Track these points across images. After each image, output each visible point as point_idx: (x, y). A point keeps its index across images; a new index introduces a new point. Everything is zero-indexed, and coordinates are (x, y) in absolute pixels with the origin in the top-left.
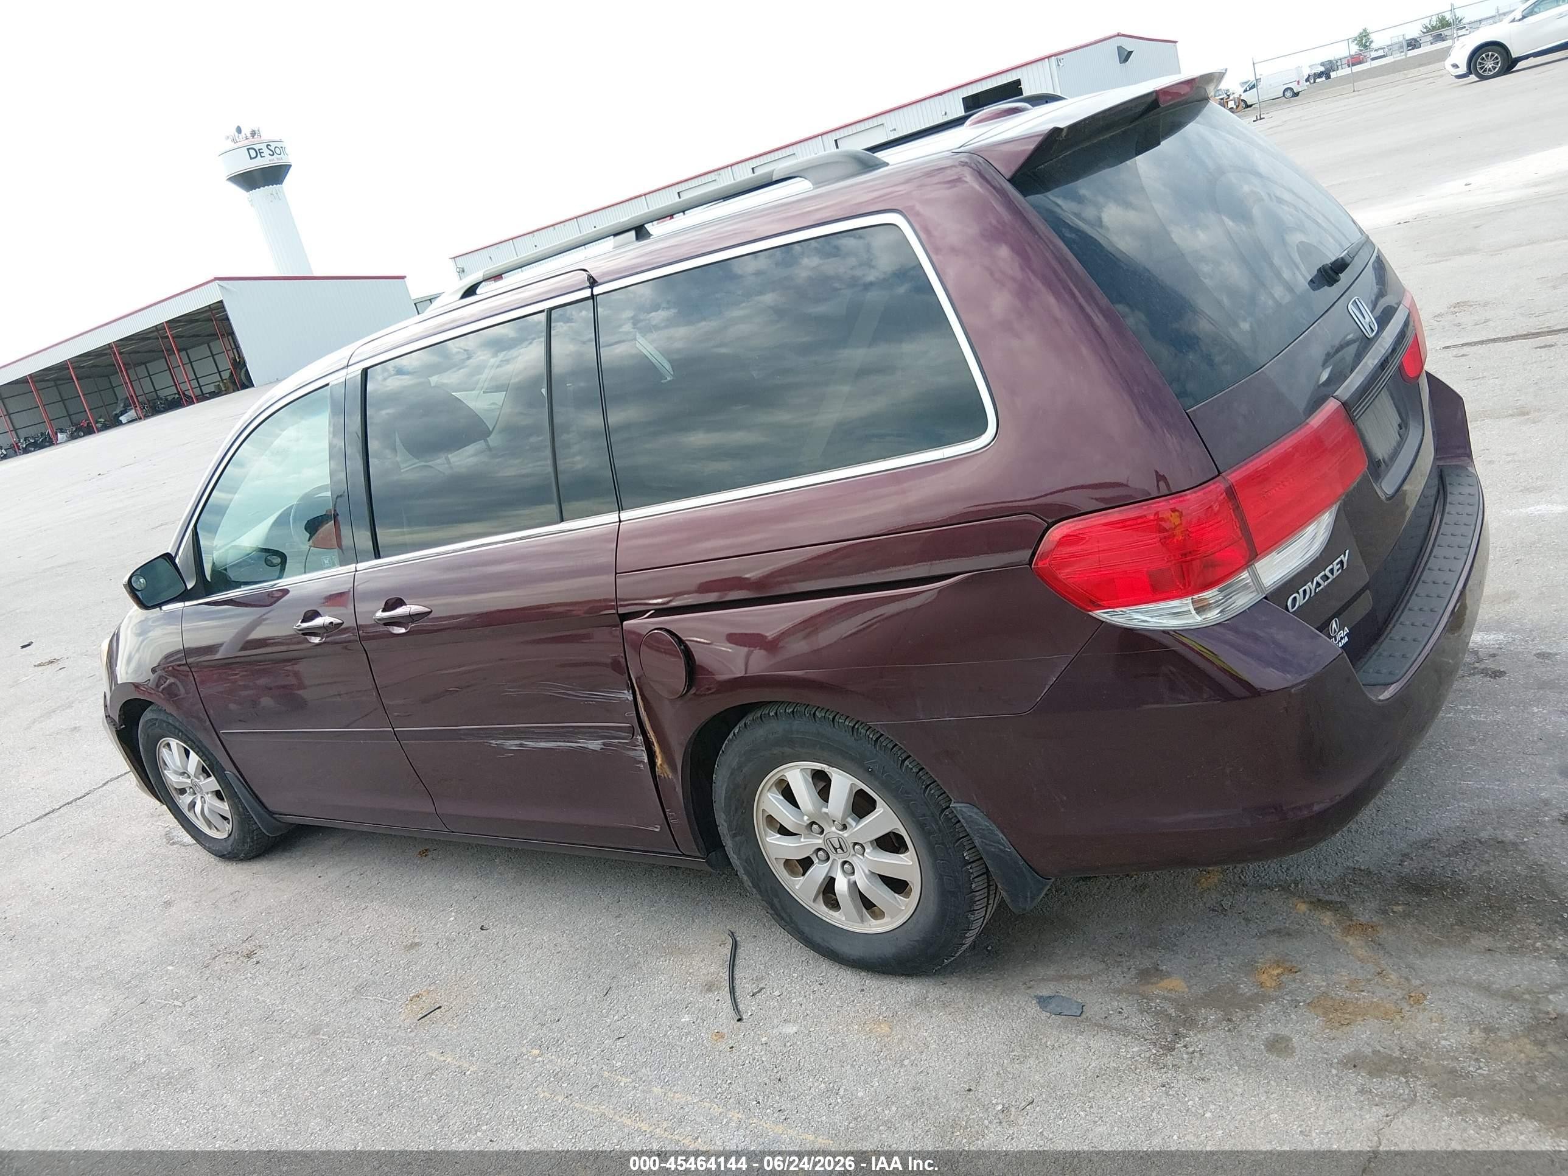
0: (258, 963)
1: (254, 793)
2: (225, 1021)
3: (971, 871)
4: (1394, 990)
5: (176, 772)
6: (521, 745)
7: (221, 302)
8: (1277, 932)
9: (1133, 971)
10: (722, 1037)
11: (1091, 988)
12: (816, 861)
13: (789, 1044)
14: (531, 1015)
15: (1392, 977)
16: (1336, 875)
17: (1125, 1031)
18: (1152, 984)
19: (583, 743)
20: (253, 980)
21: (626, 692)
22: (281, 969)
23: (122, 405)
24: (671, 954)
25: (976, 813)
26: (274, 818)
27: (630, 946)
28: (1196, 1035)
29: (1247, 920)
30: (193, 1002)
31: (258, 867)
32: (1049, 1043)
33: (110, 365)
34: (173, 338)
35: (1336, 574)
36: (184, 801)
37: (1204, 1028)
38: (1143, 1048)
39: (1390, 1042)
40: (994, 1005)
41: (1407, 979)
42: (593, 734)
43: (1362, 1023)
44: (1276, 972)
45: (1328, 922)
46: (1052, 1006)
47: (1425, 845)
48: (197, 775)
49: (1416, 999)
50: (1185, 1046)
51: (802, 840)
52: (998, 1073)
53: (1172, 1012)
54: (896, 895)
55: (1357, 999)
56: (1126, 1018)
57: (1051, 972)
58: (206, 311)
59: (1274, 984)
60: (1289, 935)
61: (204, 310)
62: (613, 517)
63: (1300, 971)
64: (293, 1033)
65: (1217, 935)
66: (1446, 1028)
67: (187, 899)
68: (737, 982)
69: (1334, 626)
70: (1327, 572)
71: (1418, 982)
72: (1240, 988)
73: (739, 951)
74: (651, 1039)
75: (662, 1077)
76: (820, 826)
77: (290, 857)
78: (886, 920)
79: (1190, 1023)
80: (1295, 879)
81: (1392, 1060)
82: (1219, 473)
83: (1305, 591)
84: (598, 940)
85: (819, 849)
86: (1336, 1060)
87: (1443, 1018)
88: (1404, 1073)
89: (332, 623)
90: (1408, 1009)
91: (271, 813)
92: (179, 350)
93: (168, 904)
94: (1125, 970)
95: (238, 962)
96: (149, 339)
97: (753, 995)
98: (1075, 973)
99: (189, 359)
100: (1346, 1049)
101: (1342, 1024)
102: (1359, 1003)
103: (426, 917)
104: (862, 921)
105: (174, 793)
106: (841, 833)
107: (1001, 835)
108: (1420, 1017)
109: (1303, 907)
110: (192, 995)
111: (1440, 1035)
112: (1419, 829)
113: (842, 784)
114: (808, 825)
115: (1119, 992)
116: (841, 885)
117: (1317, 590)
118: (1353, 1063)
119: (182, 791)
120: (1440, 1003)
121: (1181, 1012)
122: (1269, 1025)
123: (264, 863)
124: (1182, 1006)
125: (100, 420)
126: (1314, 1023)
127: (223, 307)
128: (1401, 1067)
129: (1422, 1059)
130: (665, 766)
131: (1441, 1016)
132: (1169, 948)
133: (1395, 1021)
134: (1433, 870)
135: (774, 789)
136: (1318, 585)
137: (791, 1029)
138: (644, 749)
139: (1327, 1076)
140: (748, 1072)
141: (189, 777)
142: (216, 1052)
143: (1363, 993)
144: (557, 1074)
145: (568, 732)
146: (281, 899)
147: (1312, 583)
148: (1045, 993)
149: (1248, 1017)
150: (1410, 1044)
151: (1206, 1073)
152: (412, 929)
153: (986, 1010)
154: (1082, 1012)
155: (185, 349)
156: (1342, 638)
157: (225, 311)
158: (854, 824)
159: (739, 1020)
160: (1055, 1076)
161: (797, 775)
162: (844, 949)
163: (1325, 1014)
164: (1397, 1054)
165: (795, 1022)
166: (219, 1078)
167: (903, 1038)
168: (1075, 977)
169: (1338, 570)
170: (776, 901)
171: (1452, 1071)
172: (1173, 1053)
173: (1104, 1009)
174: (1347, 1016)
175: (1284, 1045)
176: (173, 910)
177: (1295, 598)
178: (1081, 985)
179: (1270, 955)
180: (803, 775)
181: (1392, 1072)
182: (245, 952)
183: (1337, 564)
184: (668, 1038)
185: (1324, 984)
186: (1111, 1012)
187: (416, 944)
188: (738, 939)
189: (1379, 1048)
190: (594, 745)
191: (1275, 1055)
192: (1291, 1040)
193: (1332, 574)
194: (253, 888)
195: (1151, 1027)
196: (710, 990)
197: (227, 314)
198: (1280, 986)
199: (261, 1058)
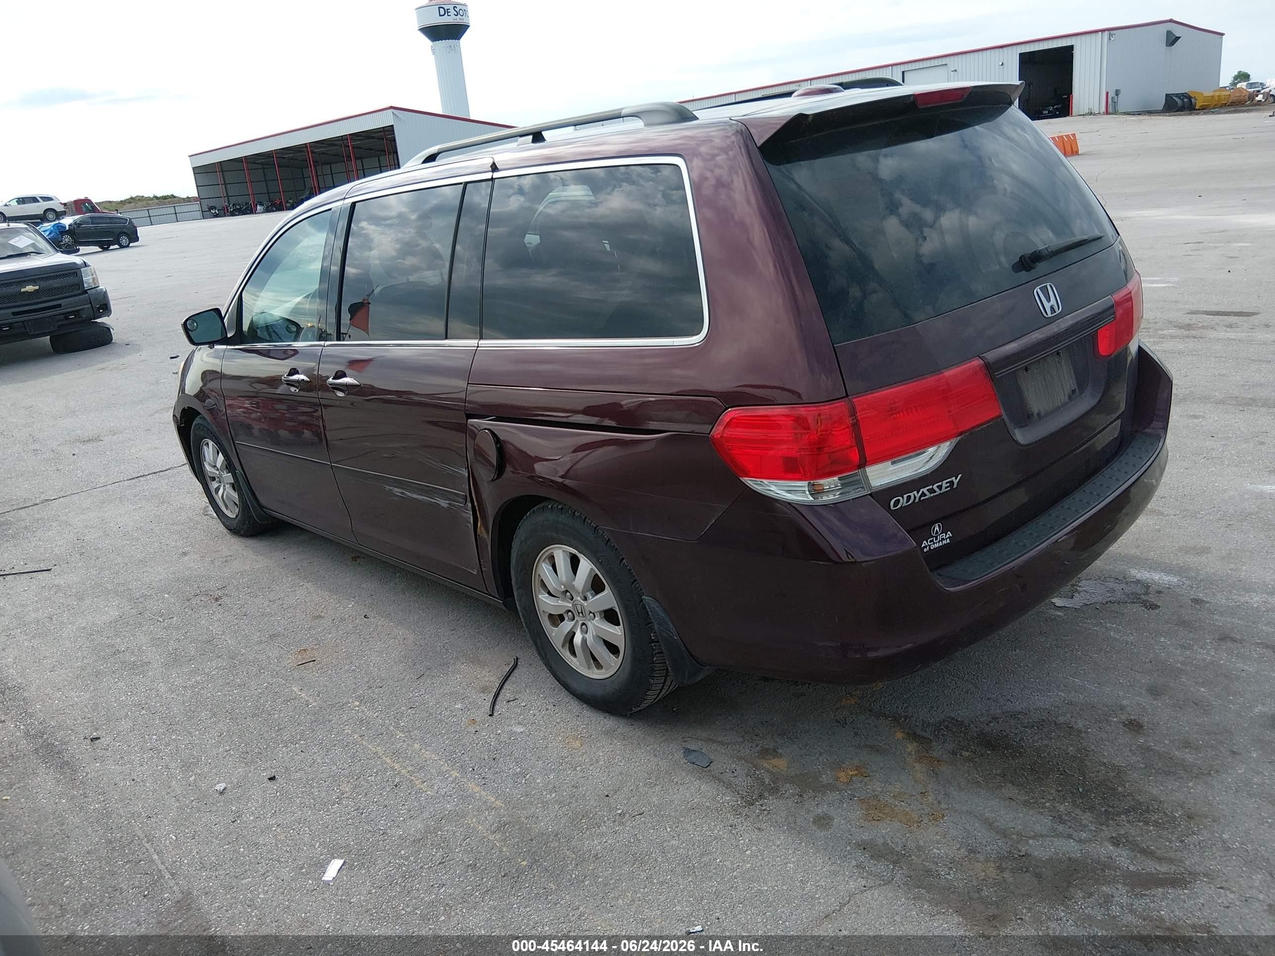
0: (220, 605)
1: (252, 490)
2: (183, 637)
3: (654, 648)
4: (925, 807)
5: (210, 465)
6: (402, 493)
7: (392, 126)
8: (872, 747)
9: (759, 748)
10: (474, 723)
11: (724, 751)
12: (566, 618)
13: (512, 738)
14: (366, 679)
15: (930, 798)
16: (937, 720)
17: (729, 786)
18: (765, 759)
19: (438, 500)
20: (212, 615)
21: (464, 470)
22: (232, 613)
23: (308, 193)
24: (472, 662)
25: (657, 607)
26: (263, 510)
27: (450, 651)
28: (773, 800)
29: (856, 734)
30: (170, 620)
31: (250, 542)
32: (675, 780)
33: (304, 160)
34: (353, 148)
35: (944, 490)
36: (214, 485)
37: (782, 797)
38: (733, 798)
39: (899, 840)
40: (656, 746)
41: (939, 802)
42: (444, 495)
43: (888, 822)
44: (851, 773)
45: (910, 750)
46: (692, 757)
47: (1014, 715)
48: (222, 469)
49: (935, 817)
50: (761, 805)
51: (560, 602)
52: (632, 790)
53: (767, 781)
54: (611, 655)
55: (896, 806)
56: (735, 777)
57: (705, 735)
58: (380, 132)
59: (845, 781)
60: (878, 751)
61: (378, 130)
62: (473, 342)
63: (869, 776)
64: (220, 655)
65: (829, 739)
66: (944, 842)
67: (197, 553)
68: (503, 691)
69: (937, 528)
70: (935, 487)
71: (946, 806)
72: (821, 777)
73: (515, 671)
74: (431, 714)
75: (425, 739)
76: (571, 595)
77: (273, 541)
78: (603, 670)
79: (774, 790)
80: (907, 716)
81: (892, 851)
82: (847, 396)
83: (909, 497)
84: (433, 642)
85: (570, 611)
86: (855, 841)
87: (945, 835)
88: (895, 863)
89: (303, 380)
90: (926, 822)
91: (261, 506)
92: (356, 158)
93: (185, 554)
94: (754, 746)
95: (209, 602)
96: (336, 145)
97: (508, 702)
98: (720, 739)
99: (363, 166)
100: (866, 836)
101: (874, 820)
102: (895, 809)
103: (336, 600)
104: (589, 668)
105: (208, 480)
106: (583, 602)
107: (671, 626)
108: (931, 829)
109: (900, 735)
110: (171, 616)
111: (936, 845)
112: (1018, 703)
113: (586, 566)
114: (563, 592)
115: (740, 758)
116: (578, 639)
117: (922, 498)
118: (864, 847)
119: (213, 479)
120: (951, 824)
121: (773, 782)
122: (825, 806)
123: (256, 541)
124: (775, 778)
125: (289, 201)
126: (855, 813)
127: (393, 131)
128: (895, 858)
129: (913, 857)
130: (482, 528)
131: (945, 833)
132: (791, 739)
133: (912, 827)
134: (1008, 734)
135: (547, 561)
136: (923, 494)
137: (519, 729)
138: (471, 513)
139: (842, 850)
140: (478, 749)
141: (218, 470)
142: (169, 656)
143: (902, 803)
144: (363, 720)
145: (430, 491)
146: (255, 567)
147: (918, 493)
148: (693, 747)
149: (815, 797)
150: (911, 845)
151: (763, 826)
152: (323, 607)
153: (648, 748)
154: (709, 765)
155: (361, 158)
156: (943, 539)
157: (394, 134)
158: (590, 597)
159: (490, 715)
160: (666, 801)
161: (561, 553)
162: (574, 685)
163: (867, 810)
164: (898, 849)
165: (525, 725)
166: (163, 672)
167: (586, 753)
168: (719, 742)
169: (946, 488)
170: (538, 641)
171: (928, 871)
172: (751, 807)
173: (724, 767)
174: (881, 815)
175: (826, 822)
176: (186, 558)
177: (899, 500)
178: (719, 749)
179: (856, 762)
180: (564, 556)
181: (887, 860)
182: (216, 596)
183: (947, 483)
184: (441, 716)
185: (880, 789)
186: (727, 771)
187: (321, 617)
188: (519, 663)
189: (889, 842)
190: (444, 503)
191: (817, 826)
192: (834, 819)
193: (941, 490)
194: (241, 556)
195: (747, 787)
196: (483, 692)
197: (394, 137)
198: (850, 782)
199: (193, 666)
